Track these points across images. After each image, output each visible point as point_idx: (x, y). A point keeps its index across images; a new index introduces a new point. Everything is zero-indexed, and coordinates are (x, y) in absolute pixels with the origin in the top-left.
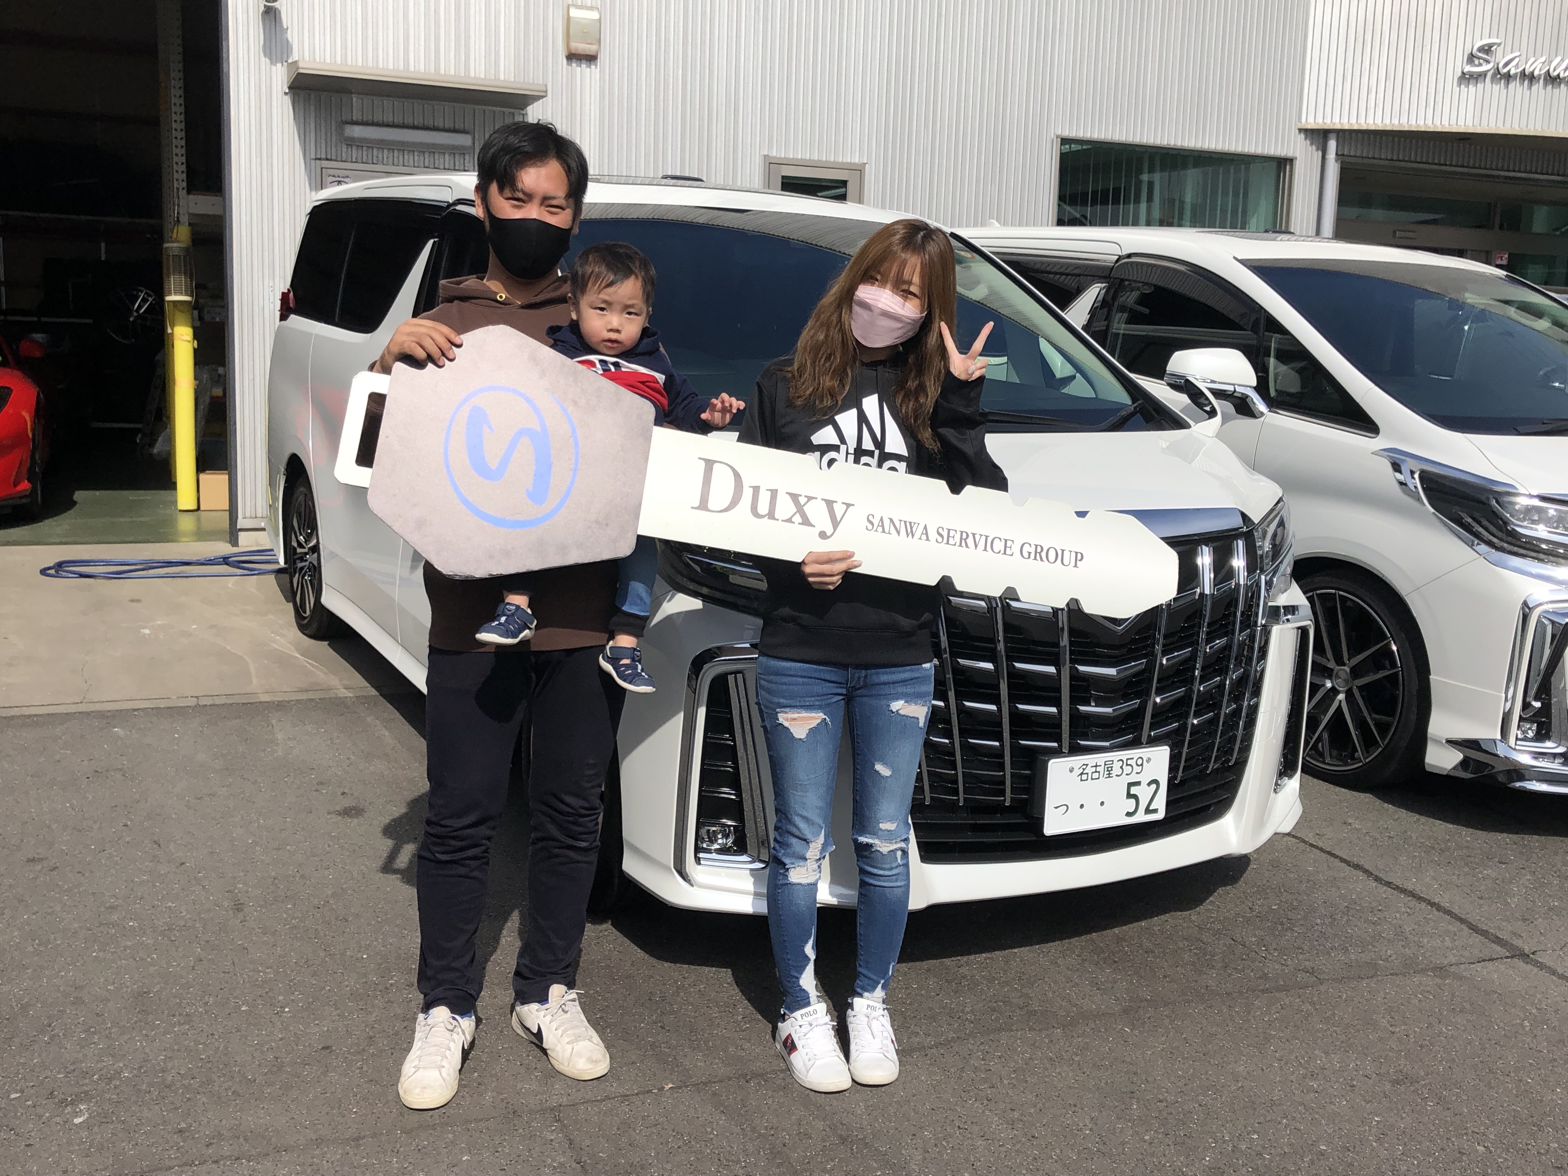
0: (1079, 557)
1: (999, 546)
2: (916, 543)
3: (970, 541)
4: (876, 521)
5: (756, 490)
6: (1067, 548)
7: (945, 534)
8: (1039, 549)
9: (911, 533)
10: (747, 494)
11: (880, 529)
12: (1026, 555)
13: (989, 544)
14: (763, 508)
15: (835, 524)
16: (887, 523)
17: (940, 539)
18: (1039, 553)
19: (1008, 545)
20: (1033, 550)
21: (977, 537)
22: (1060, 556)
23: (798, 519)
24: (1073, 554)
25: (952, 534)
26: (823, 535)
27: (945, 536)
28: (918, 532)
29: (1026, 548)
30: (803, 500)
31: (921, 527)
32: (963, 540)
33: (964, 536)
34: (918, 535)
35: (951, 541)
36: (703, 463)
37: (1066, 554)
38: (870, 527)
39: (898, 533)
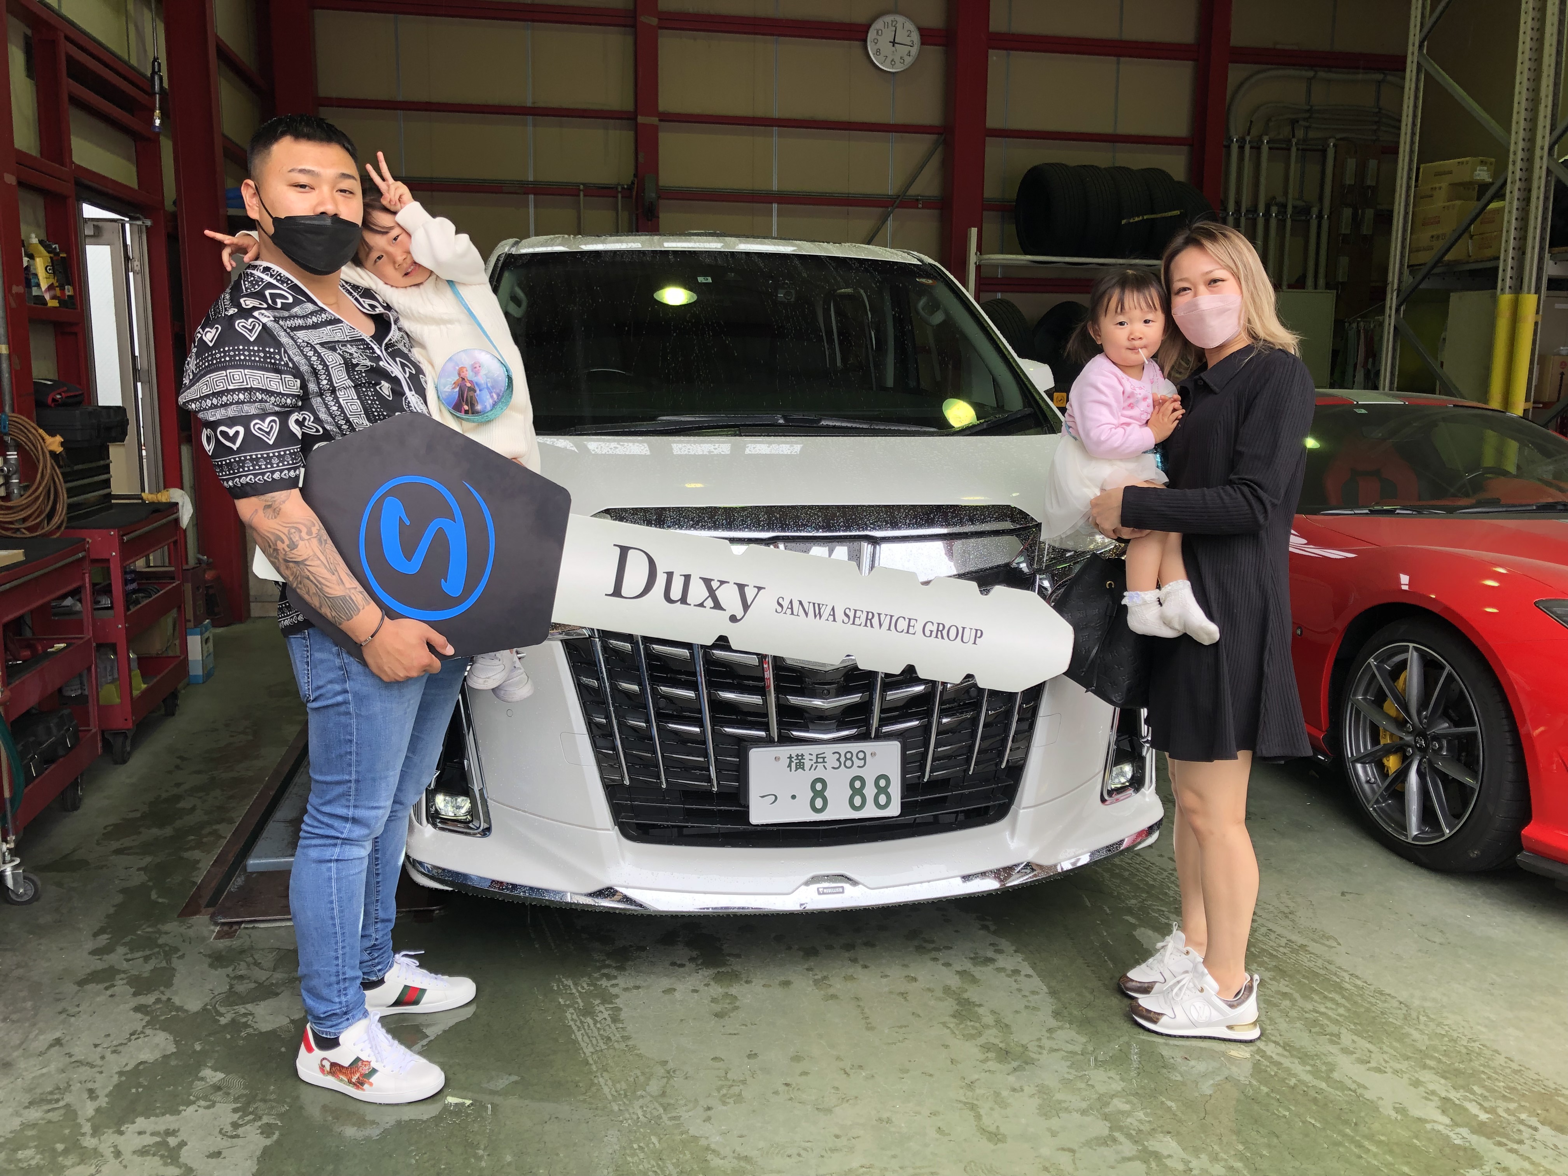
0: (979, 634)
1: (902, 625)
2: (823, 624)
3: (875, 621)
4: (786, 604)
5: (670, 575)
6: (968, 626)
7: (851, 615)
8: (941, 628)
9: (818, 614)
10: (661, 580)
11: (789, 611)
12: (928, 633)
13: (893, 624)
14: (676, 594)
15: (746, 607)
16: (796, 605)
17: (846, 620)
18: (941, 631)
19: (912, 624)
20: (935, 629)
21: (883, 617)
22: (960, 634)
23: (710, 603)
24: (974, 632)
25: (857, 615)
27: (851, 617)
28: (827, 613)
29: (929, 627)
30: (715, 585)
31: (829, 609)
32: (869, 621)
33: (870, 616)
34: (825, 617)
35: (857, 621)
36: (618, 550)
37: (967, 631)
38: (779, 609)
39: (806, 614)
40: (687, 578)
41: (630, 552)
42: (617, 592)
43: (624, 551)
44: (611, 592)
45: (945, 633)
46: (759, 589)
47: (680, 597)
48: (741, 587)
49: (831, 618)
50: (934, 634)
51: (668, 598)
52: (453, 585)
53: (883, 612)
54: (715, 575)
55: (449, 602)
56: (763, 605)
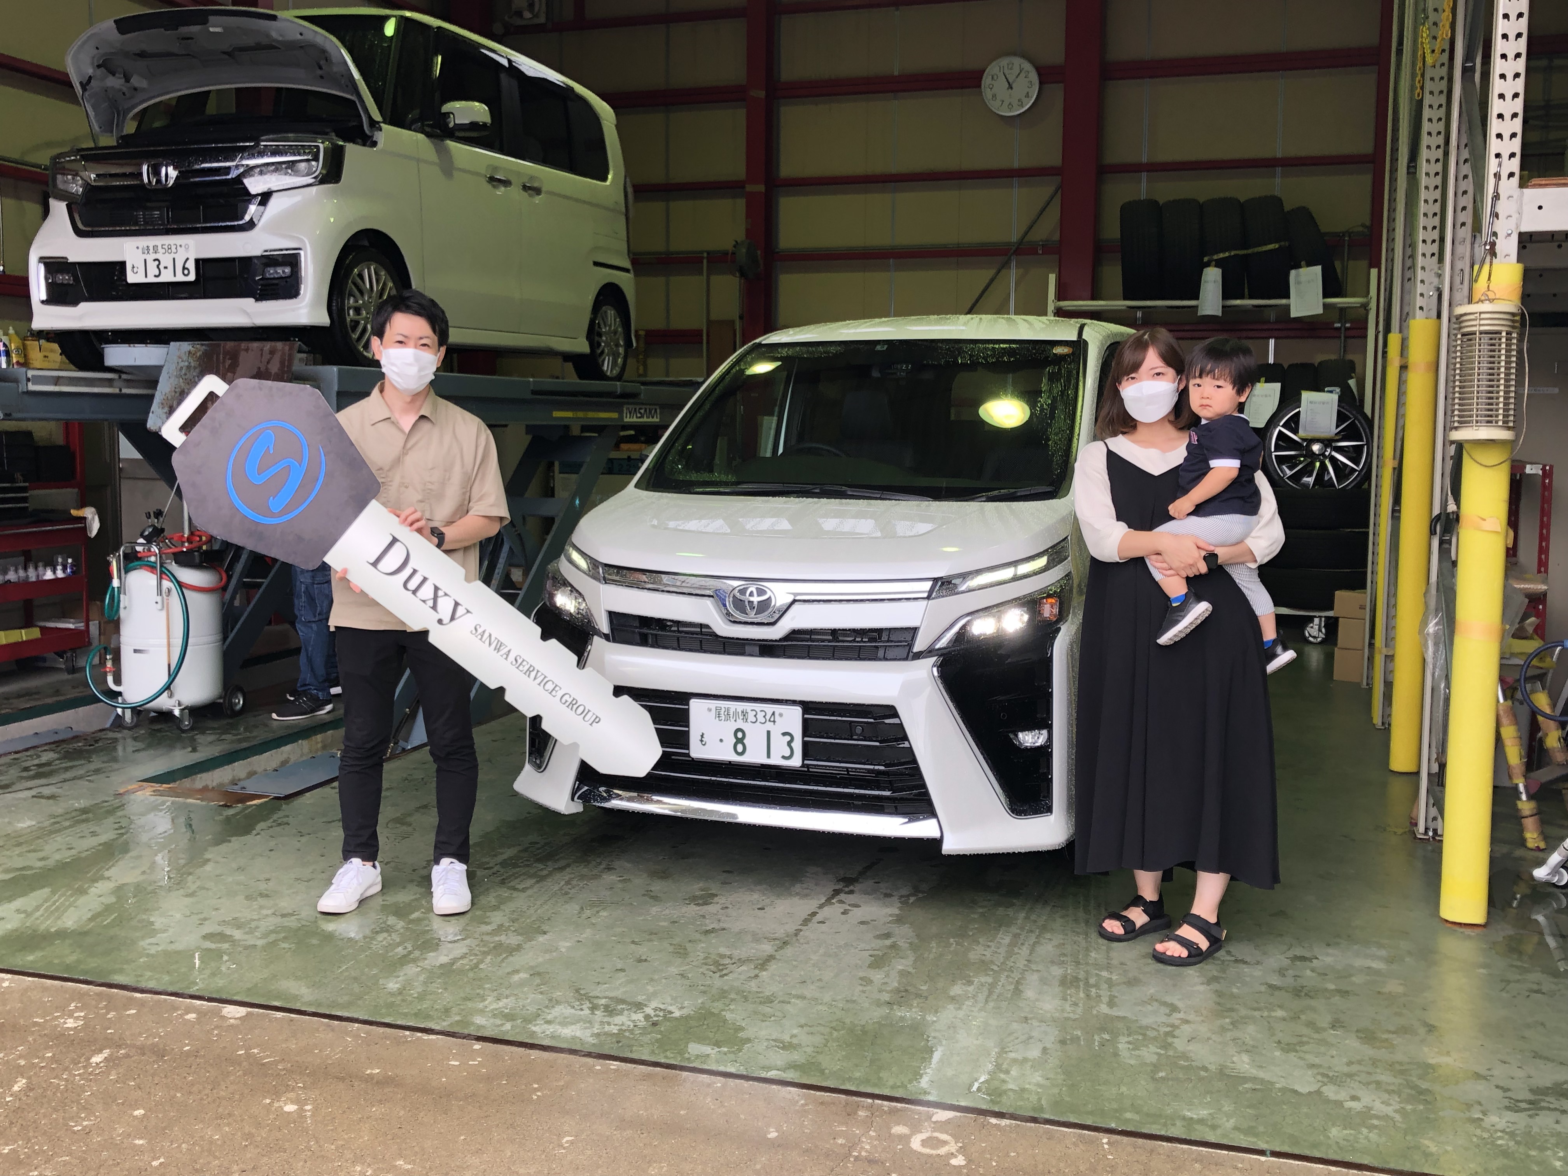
0: (597, 720)
4: (480, 631)
5: (415, 571)
6: (593, 711)
7: (519, 661)
11: (480, 637)
12: (563, 701)
13: (544, 682)
14: (412, 585)
16: (486, 635)
17: (514, 662)
18: (573, 704)
20: (570, 700)
21: (539, 674)
23: (431, 603)
25: (525, 663)
26: (440, 621)
28: (504, 651)
29: (566, 697)
30: (440, 593)
31: (506, 650)
35: (521, 668)
38: (474, 632)
39: (490, 644)
40: (425, 579)
41: (398, 544)
42: (375, 564)
43: (395, 540)
44: (372, 561)
45: (575, 707)
46: (468, 612)
47: (413, 589)
48: (457, 604)
49: (505, 656)
50: (567, 704)
51: (406, 583)
52: (275, 505)
53: (541, 671)
54: (444, 587)
55: (267, 512)
56: (464, 624)
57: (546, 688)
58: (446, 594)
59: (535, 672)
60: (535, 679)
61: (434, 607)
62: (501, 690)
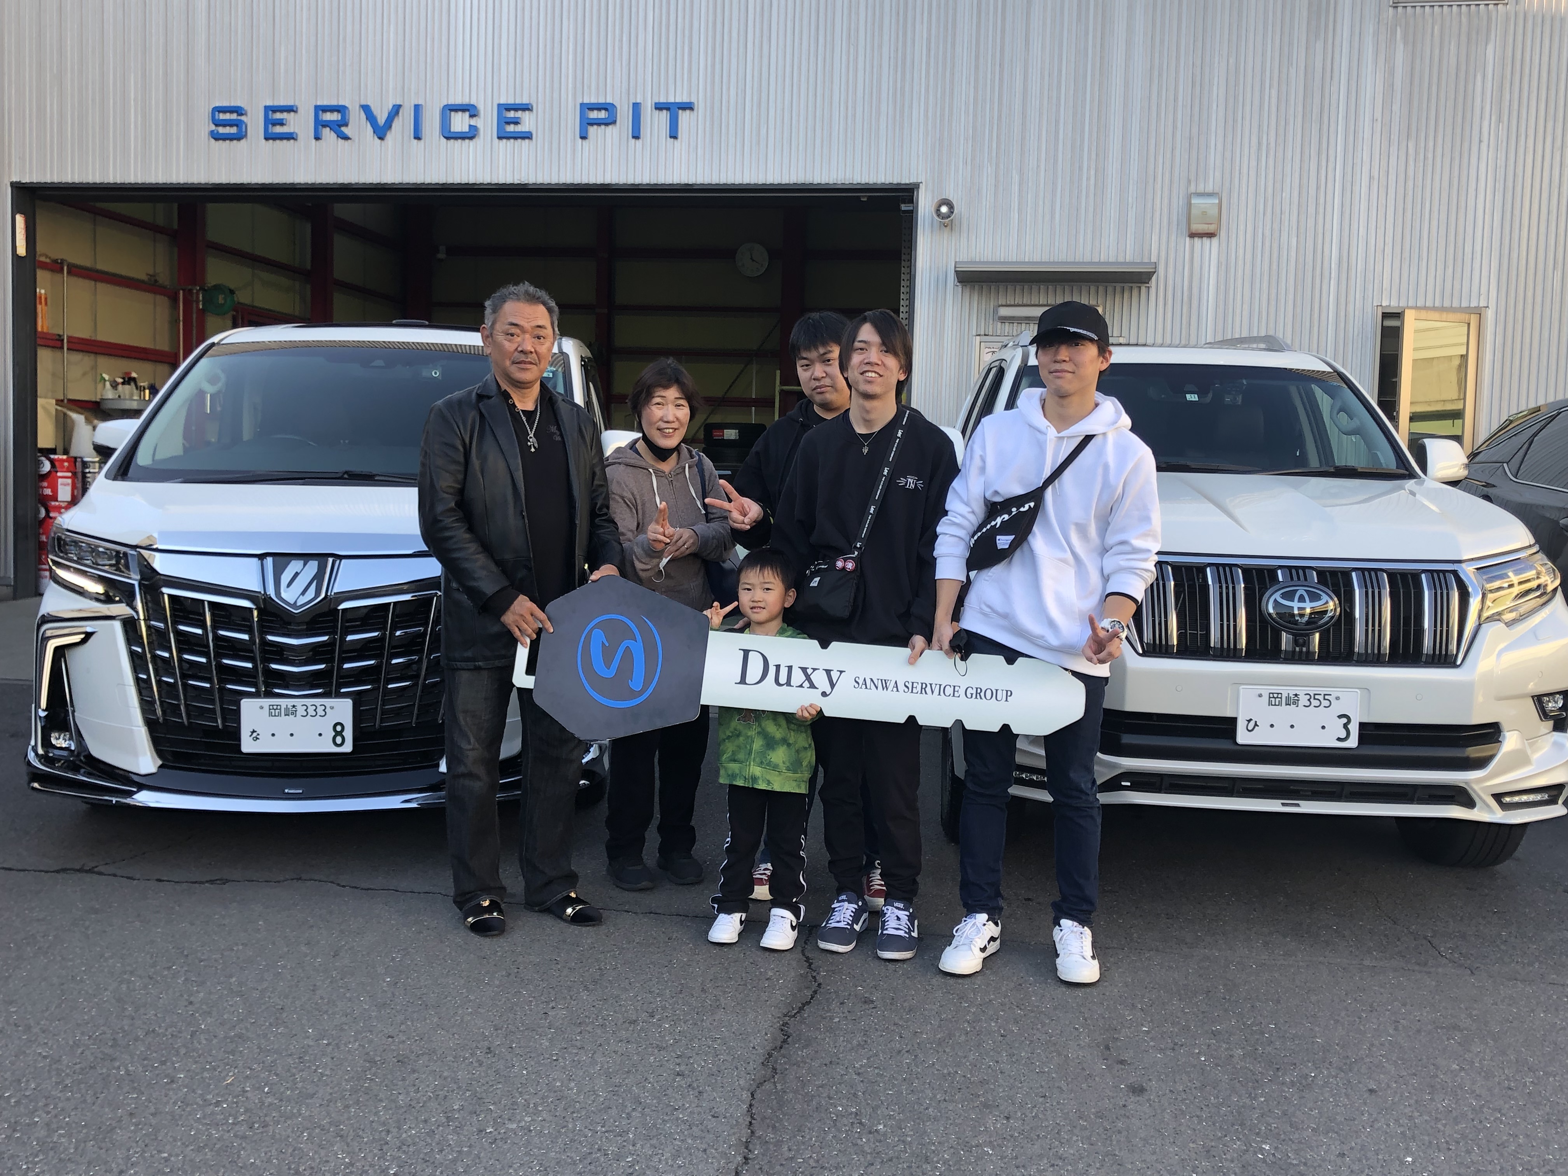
0: (1009, 694)
1: (949, 691)
2: (890, 694)
3: (928, 689)
4: (861, 681)
5: (778, 667)
6: (1000, 688)
7: (910, 686)
8: (979, 691)
9: (885, 687)
10: (772, 670)
11: (864, 686)
12: (969, 696)
13: (942, 690)
14: (783, 679)
15: (832, 685)
16: (868, 682)
17: (906, 690)
18: (979, 693)
19: (957, 688)
20: (974, 692)
21: (933, 686)
22: (994, 694)
23: (807, 684)
24: (1005, 692)
25: (915, 685)
26: (824, 694)
27: (910, 687)
28: (891, 685)
29: (969, 691)
30: (809, 671)
31: (893, 683)
32: (923, 689)
33: (924, 686)
34: (890, 689)
35: (914, 690)
36: (742, 652)
37: (999, 692)
38: (857, 685)
39: (877, 688)
40: (790, 668)
41: (750, 653)
42: (743, 681)
43: (746, 652)
44: (739, 680)
45: (982, 694)
46: (841, 672)
47: (785, 681)
48: (828, 672)
49: (895, 689)
50: (974, 696)
51: (777, 681)
52: (636, 684)
53: (934, 683)
54: (809, 665)
55: (634, 694)
56: (845, 683)
57: (947, 694)
58: (814, 670)
59: (929, 686)
60: (933, 692)
61: (812, 686)
62: (912, 719)
